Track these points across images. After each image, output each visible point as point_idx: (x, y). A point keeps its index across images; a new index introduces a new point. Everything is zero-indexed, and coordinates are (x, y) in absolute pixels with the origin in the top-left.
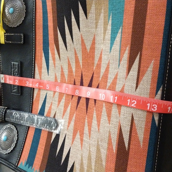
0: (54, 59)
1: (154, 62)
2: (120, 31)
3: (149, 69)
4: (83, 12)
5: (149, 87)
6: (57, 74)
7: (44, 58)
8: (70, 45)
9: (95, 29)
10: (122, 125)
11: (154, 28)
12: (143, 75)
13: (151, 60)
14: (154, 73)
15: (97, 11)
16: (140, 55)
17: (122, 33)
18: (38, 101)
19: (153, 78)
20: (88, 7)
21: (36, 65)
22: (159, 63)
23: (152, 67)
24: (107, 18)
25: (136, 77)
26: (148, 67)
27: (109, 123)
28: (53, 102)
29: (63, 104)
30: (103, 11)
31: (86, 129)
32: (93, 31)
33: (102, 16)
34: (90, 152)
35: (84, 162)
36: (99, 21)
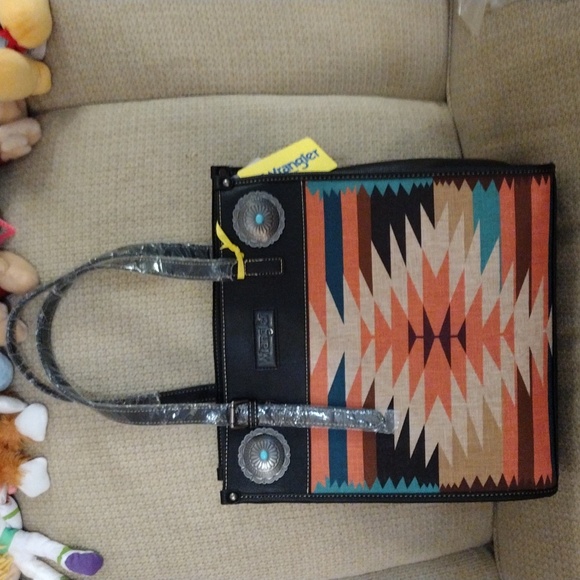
2: (497, 243)
6: (365, 319)
7: (329, 296)
8: (400, 268)
9: (448, 243)
15: (451, 218)
16: (530, 273)
17: (500, 245)
20: (436, 212)
24: (471, 227)
27: (500, 369)
28: (363, 365)
29: (390, 364)
30: (462, 217)
31: (455, 389)
32: (445, 245)
33: (461, 224)
34: (469, 419)
35: (460, 437)
36: (456, 231)
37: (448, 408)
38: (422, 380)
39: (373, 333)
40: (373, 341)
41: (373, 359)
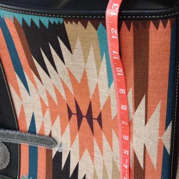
0: (34, 82)
1: (161, 103)
3: (156, 109)
4: (65, 47)
5: (158, 124)
6: (42, 96)
7: (18, 79)
9: (84, 64)
10: (135, 150)
11: (159, 73)
12: (151, 114)
13: (158, 102)
14: (162, 113)
15: (84, 47)
16: (146, 97)
18: (24, 118)
19: (161, 117)
20: (71, 43)
21: (10, 85)
22: (167, 104)
23: (160, 107)
24: (99, 56)
25: (144, 115)
26: (155, 108)
28: (44, 121)
29: (59, 124)
30: (92, 48)
31: (96, 148)
32: (82, 64)
33: (92, 52)
34: (104, 166)
35: (98, 175)
36: (89, 57)
37: (92, 157)
38: (77, 137)
39: (48, 105)
40: (48, 109)
41: (49, 119)
